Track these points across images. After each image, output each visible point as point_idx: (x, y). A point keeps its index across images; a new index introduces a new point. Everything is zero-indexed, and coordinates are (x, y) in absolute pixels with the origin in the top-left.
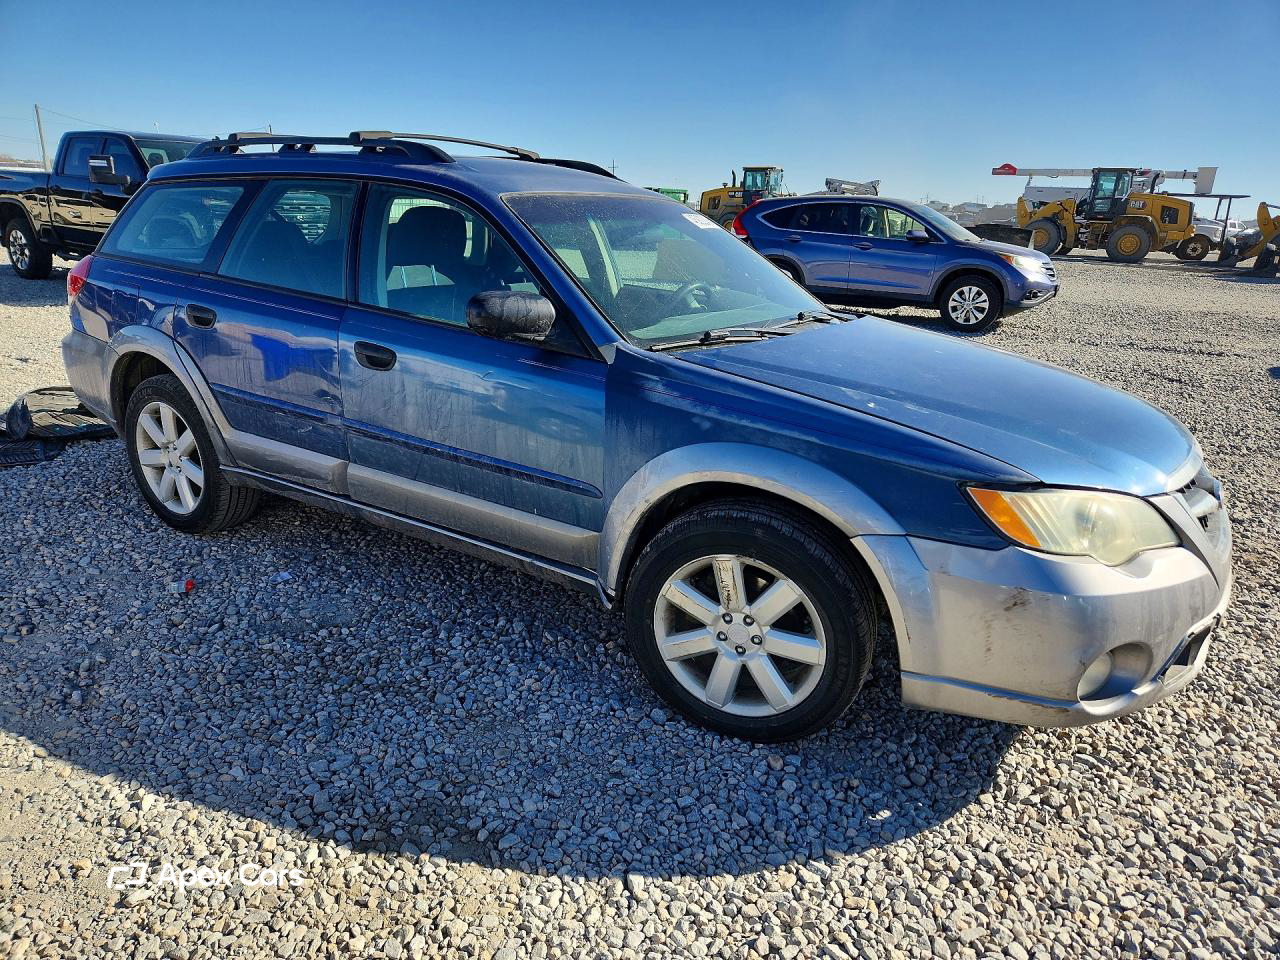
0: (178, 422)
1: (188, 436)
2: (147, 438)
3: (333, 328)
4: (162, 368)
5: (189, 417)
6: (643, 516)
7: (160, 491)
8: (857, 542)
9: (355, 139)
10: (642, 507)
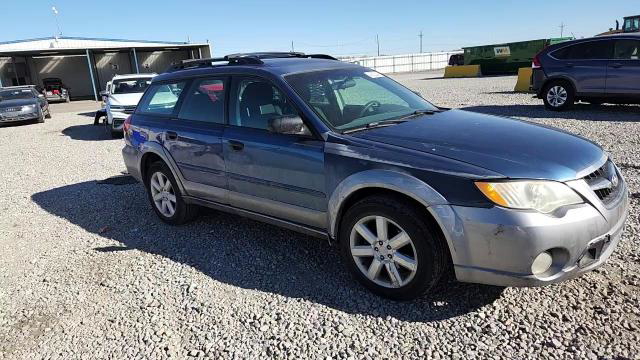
0: (164, 177)
1: (168, 182)
2: (156, 189)
3: (220, 136)
4: (159, 158)
5: (168, 176)
6: (342, 204)
7: (162, 210)
8: (430, 209)
9: (226, 58)
10: (341, 200)
